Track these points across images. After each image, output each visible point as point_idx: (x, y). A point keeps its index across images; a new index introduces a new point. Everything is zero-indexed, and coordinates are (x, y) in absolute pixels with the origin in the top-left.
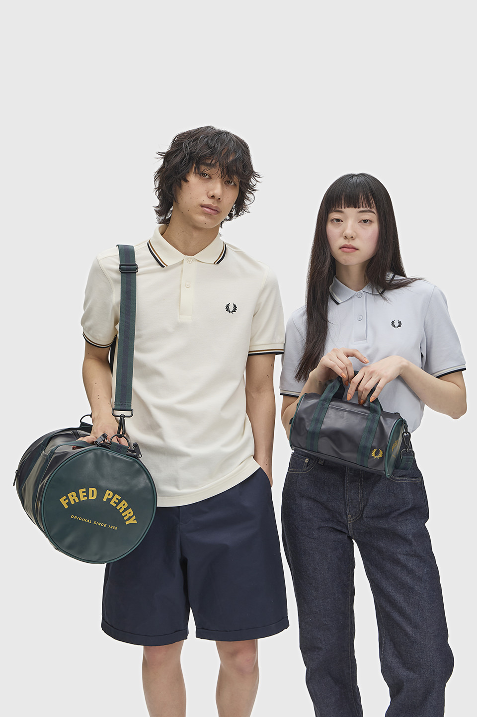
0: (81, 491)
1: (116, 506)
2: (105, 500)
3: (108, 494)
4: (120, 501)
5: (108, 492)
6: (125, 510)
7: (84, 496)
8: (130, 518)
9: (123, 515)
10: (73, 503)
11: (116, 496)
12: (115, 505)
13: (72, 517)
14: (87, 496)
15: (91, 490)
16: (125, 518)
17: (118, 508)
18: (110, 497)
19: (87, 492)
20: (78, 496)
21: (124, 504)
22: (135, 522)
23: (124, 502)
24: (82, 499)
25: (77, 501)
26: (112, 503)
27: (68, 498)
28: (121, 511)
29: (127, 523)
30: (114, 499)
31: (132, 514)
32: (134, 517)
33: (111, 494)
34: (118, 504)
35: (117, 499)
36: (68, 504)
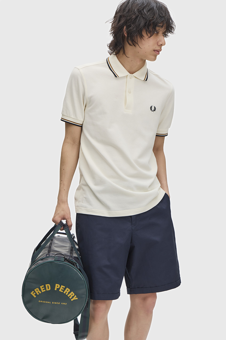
0: (41, 287)
1: (63, 292)
2: (56, 289)
3: (57, 286)
4: (65, 289)
5: (57, 285)
6: (69, 293)
7: (43, 290)
8: (73, 297)
9: (69, 296)
10: (38, 294)
11: (62, 286)
12: (62, 291)
13: (39, 301)
14: (45, 289)
15: (47, 285)
16: (70, 298)
17: (64, 293)
18: (59, 287)
19: (45, 287)
20: (40, 290)
21: (67, 290)
22: (77, 298)
25: (40, 292)
26: (60, 290)
27: (35, 292)
28: (67, 294)
29: (72, 300)
30: (61, 288)
31: (74, 294)
32: (76, 296)
33: (59, 285)
34: (64, 291)
35: (63, 288)
36: (36, 295)
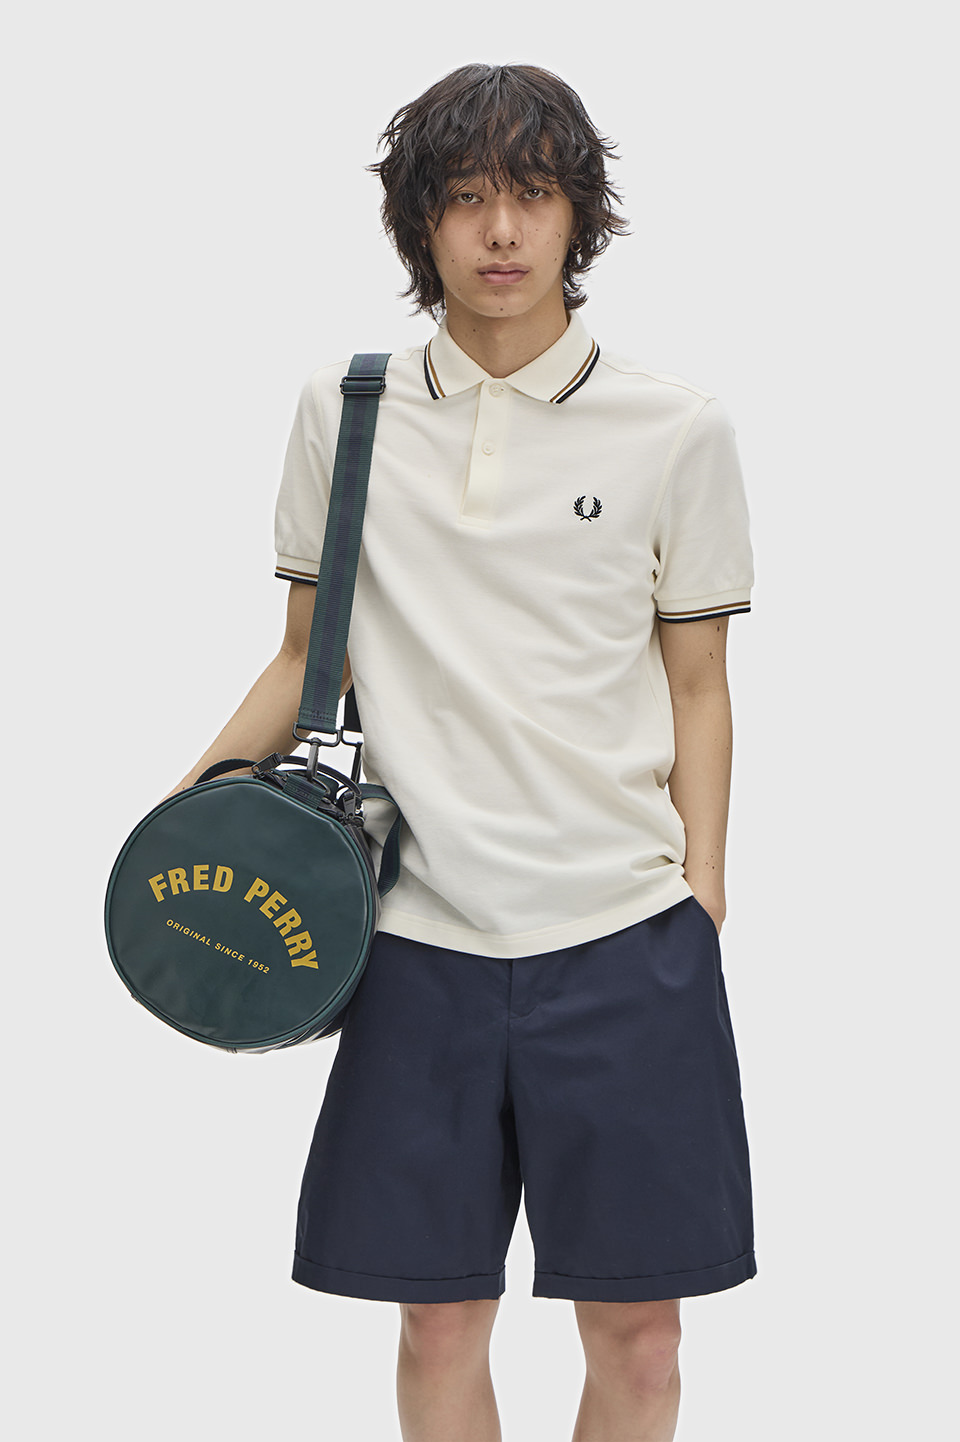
0: (197, 869)
1: (274, 919)
2: (248, 898)
3: (258, 888)
4: (284, 910)
5: (259, 882)
6: (294, 932)
7: (203, 882)
8: (302, 954)
9: (288, 942)
10: (176, 891)
11: (277, 895)
12: (270, 915)
13: (170, 923)
14: (211, 882)
15: (220, 870)
16: (292, 952)
17: (277, 923)
18: (262, 894)
19: (212, 873)
20: (190, 879)
21: (292, 919)
22: (315, 965)
23: (293, 913)
24: (198, 887)
25: (186, 889)
26: (264, 909)
27: (166, 879)
28: (283, 932)
29: (295, 963)
30: (271, 903)
31: (309, 945)
32: (313, 954)
33: (266, 888)
34: (277, 915)
35: (277, 902)
36: (167, 892)
